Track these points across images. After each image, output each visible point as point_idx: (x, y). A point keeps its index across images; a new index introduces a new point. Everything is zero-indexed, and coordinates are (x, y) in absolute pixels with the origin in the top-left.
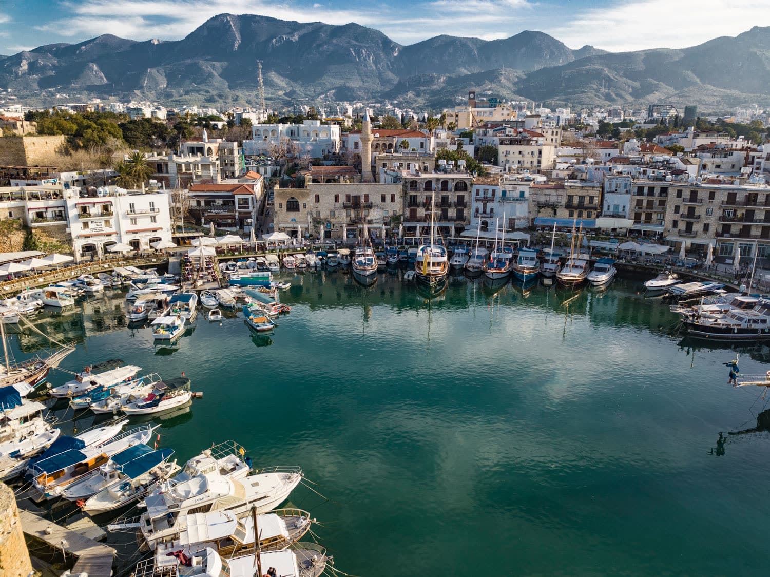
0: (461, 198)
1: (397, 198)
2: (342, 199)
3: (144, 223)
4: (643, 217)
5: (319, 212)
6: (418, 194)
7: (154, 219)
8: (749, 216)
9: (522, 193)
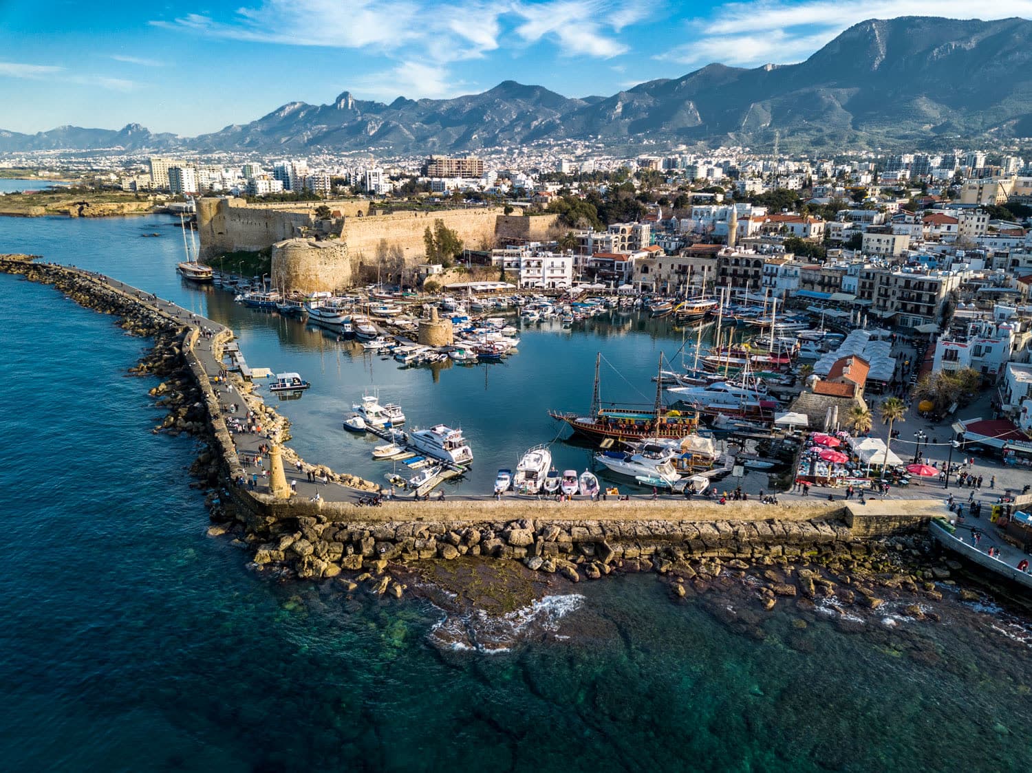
0: (757, 272)
1: (712, 269)
2: (676, 267)
3: (558, 273)
4: (866, 295)
5: (660, 275)
6: (728, 267)
7: (563, 271)
8: (919, 297)
9: (796, 272)
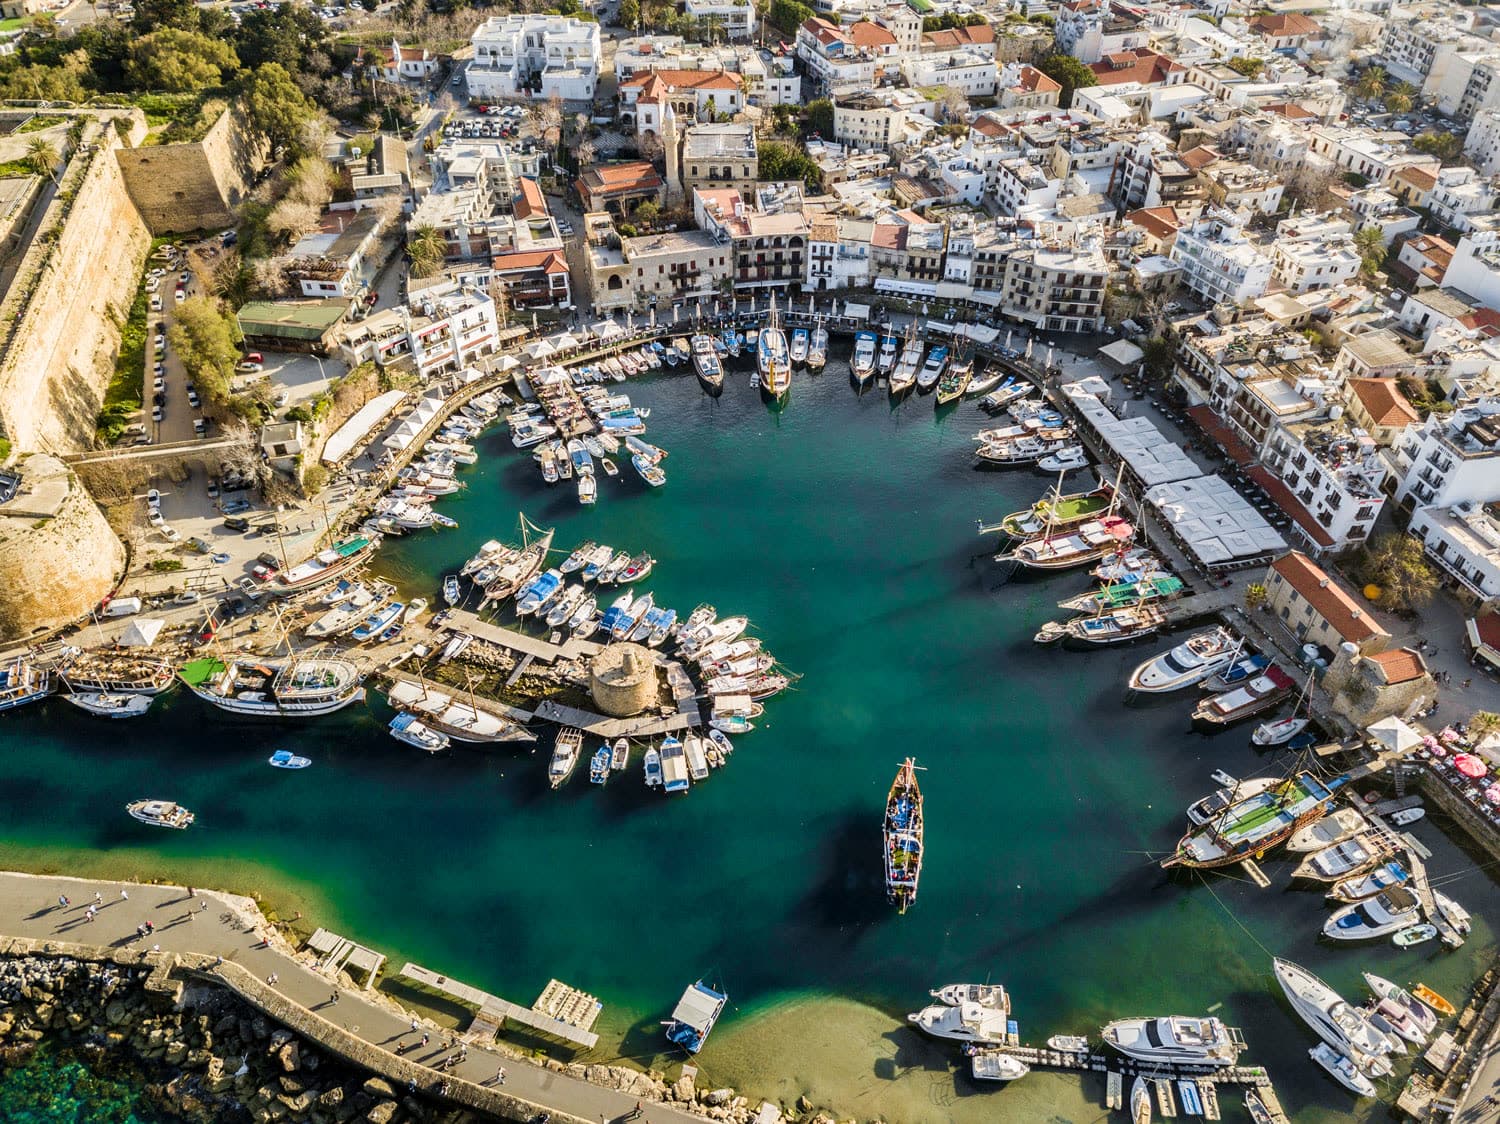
0: (796, 255)
1: (727, 260)
2: (667, 270)
3: (476, 335)
4: (983, 283)
5: (642, 287)
6: (749, 253)
7: (483, 329)
8: (1076, 296)
9: (862, 250)
